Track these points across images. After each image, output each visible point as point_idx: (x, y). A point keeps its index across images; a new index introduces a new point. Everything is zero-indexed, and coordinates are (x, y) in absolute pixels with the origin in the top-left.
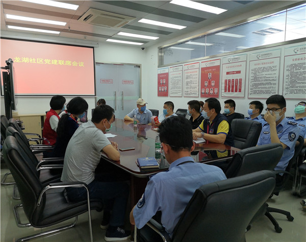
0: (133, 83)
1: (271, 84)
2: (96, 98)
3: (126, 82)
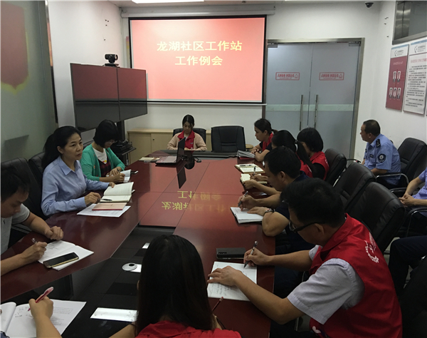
0: (342, 78)
2: (264, 107)
3: (328, 76)
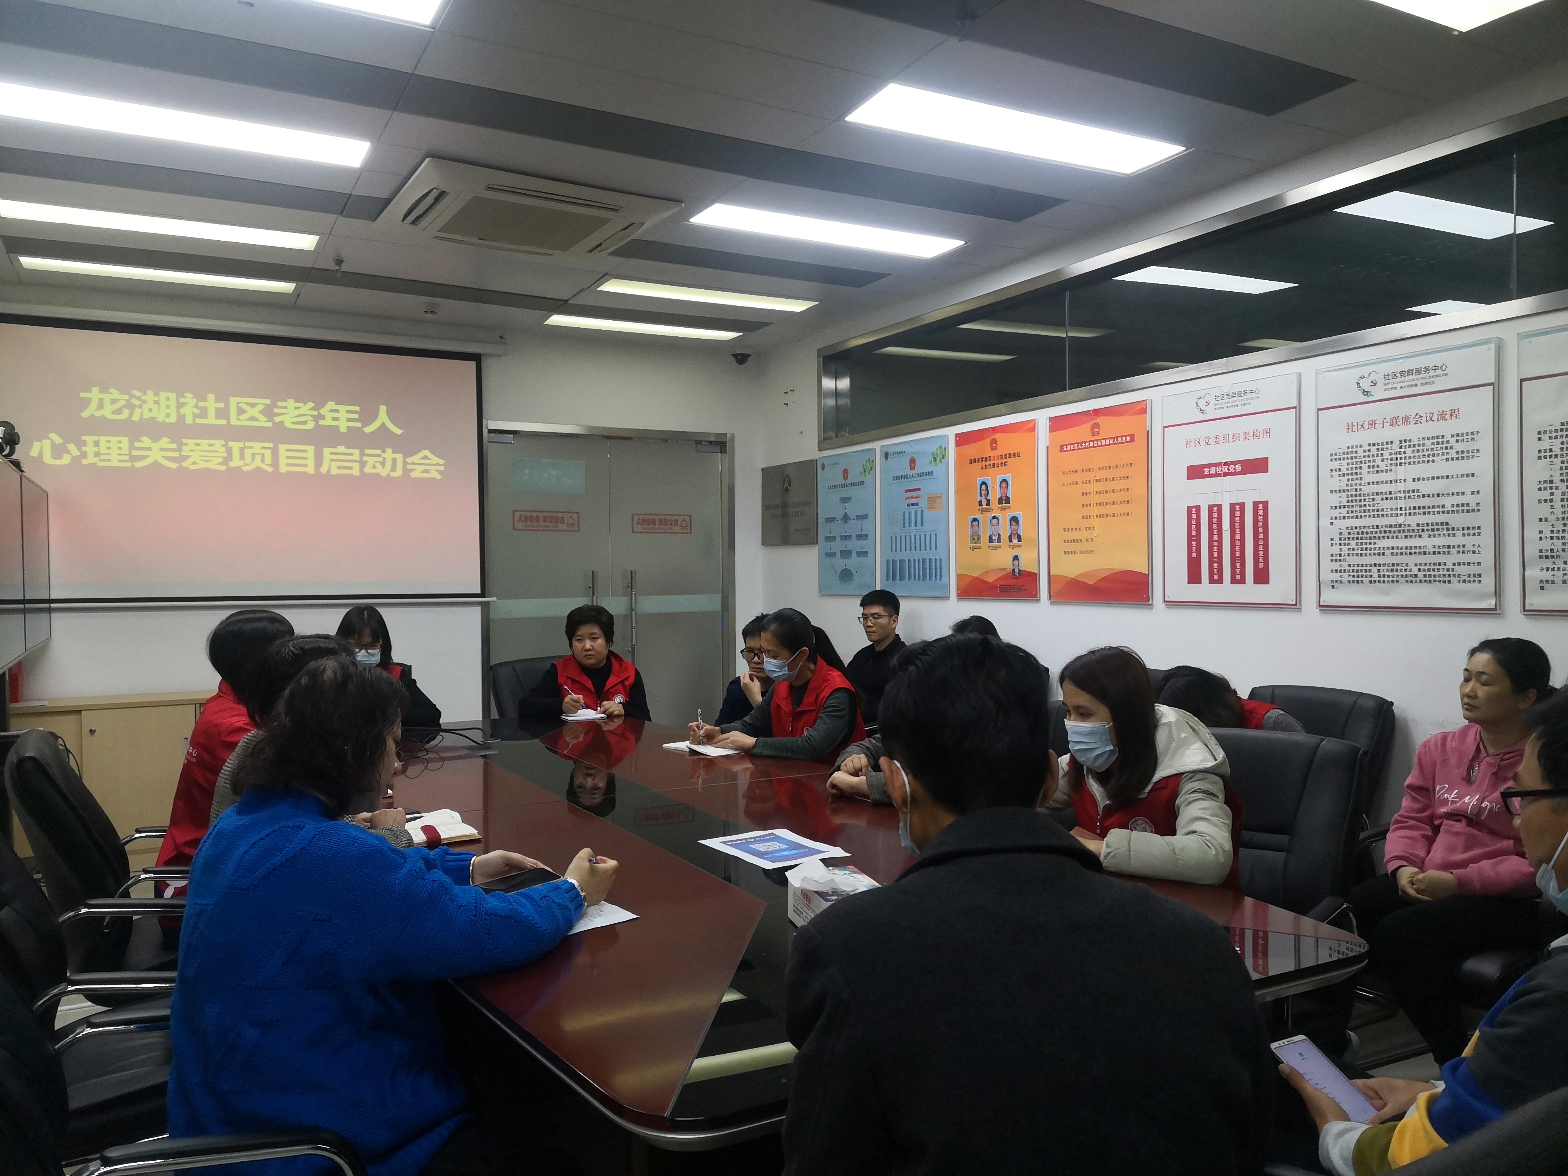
0: (687, 529)
1: (1452, 531)
2: (484, 607)
3: (654, 521)
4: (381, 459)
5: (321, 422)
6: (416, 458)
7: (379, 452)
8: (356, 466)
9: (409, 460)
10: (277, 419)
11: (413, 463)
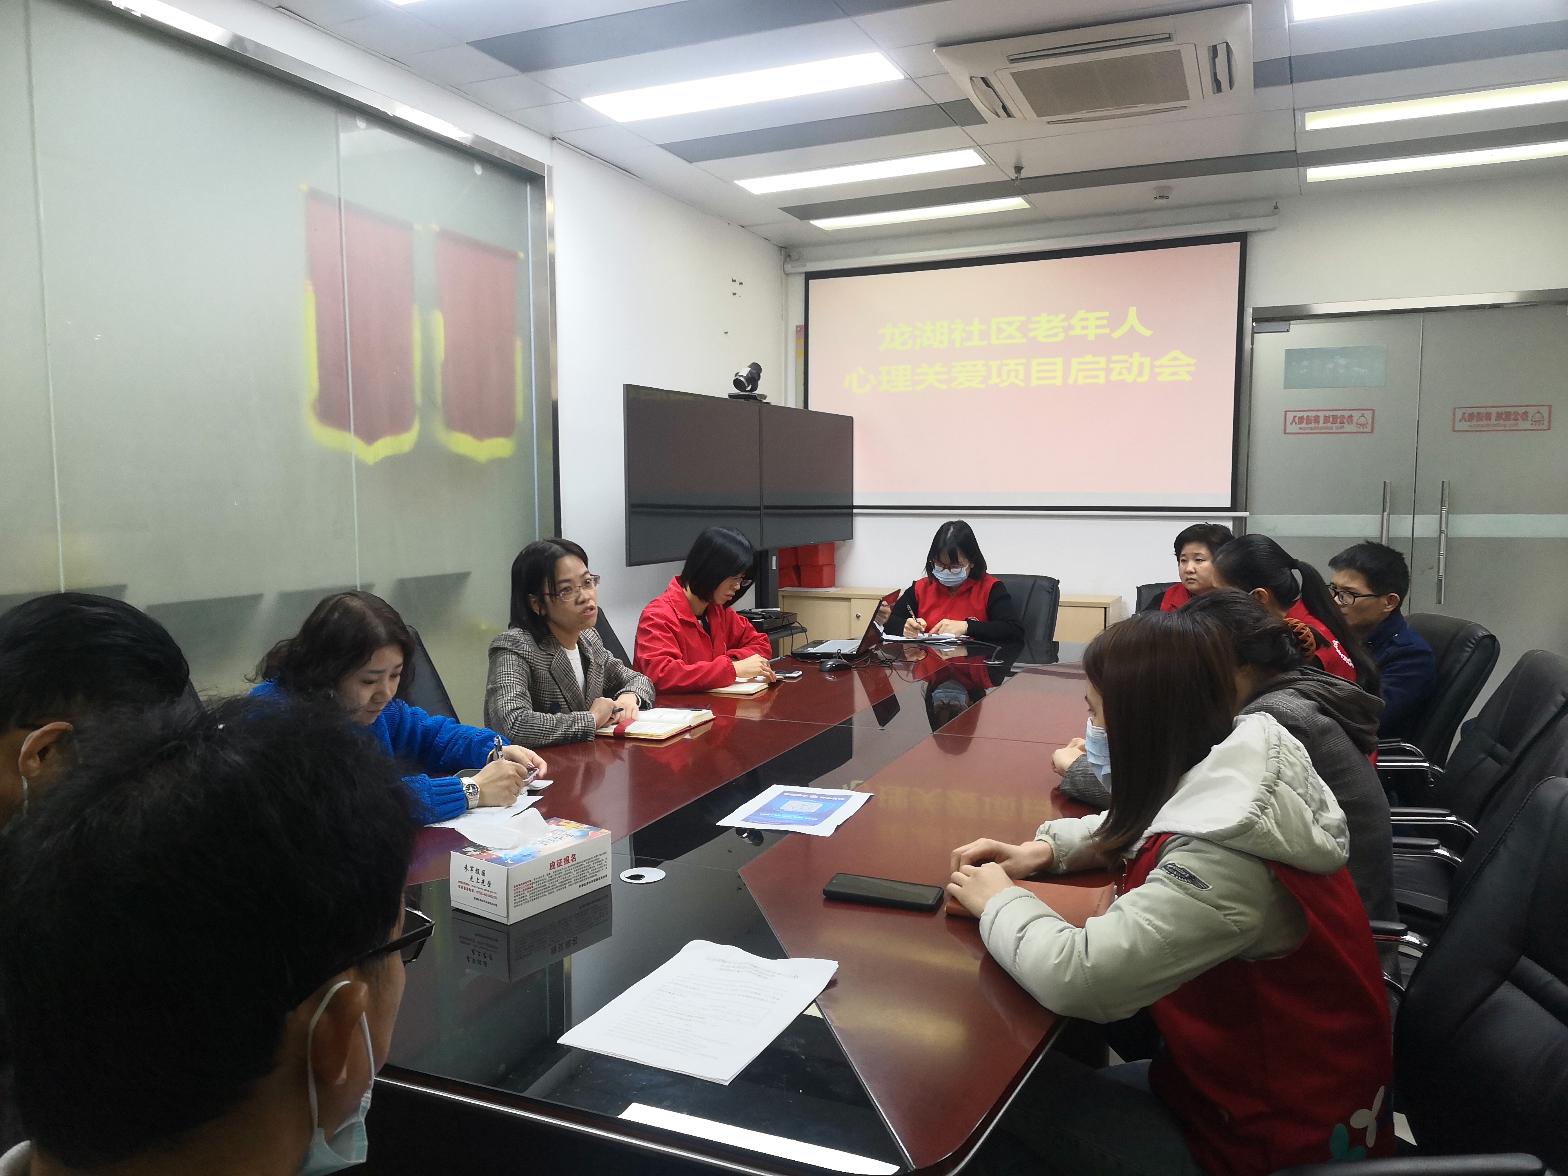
2: (1240, 522)
3: (1488, 416)
4: (1127, 365)
5: (1071, 333)
6: (1164, 361)
7: (1125, 357)
8: (1102, 374)
9: (1157, 363)
10: (1031, 335)
11: (1161, 366)
